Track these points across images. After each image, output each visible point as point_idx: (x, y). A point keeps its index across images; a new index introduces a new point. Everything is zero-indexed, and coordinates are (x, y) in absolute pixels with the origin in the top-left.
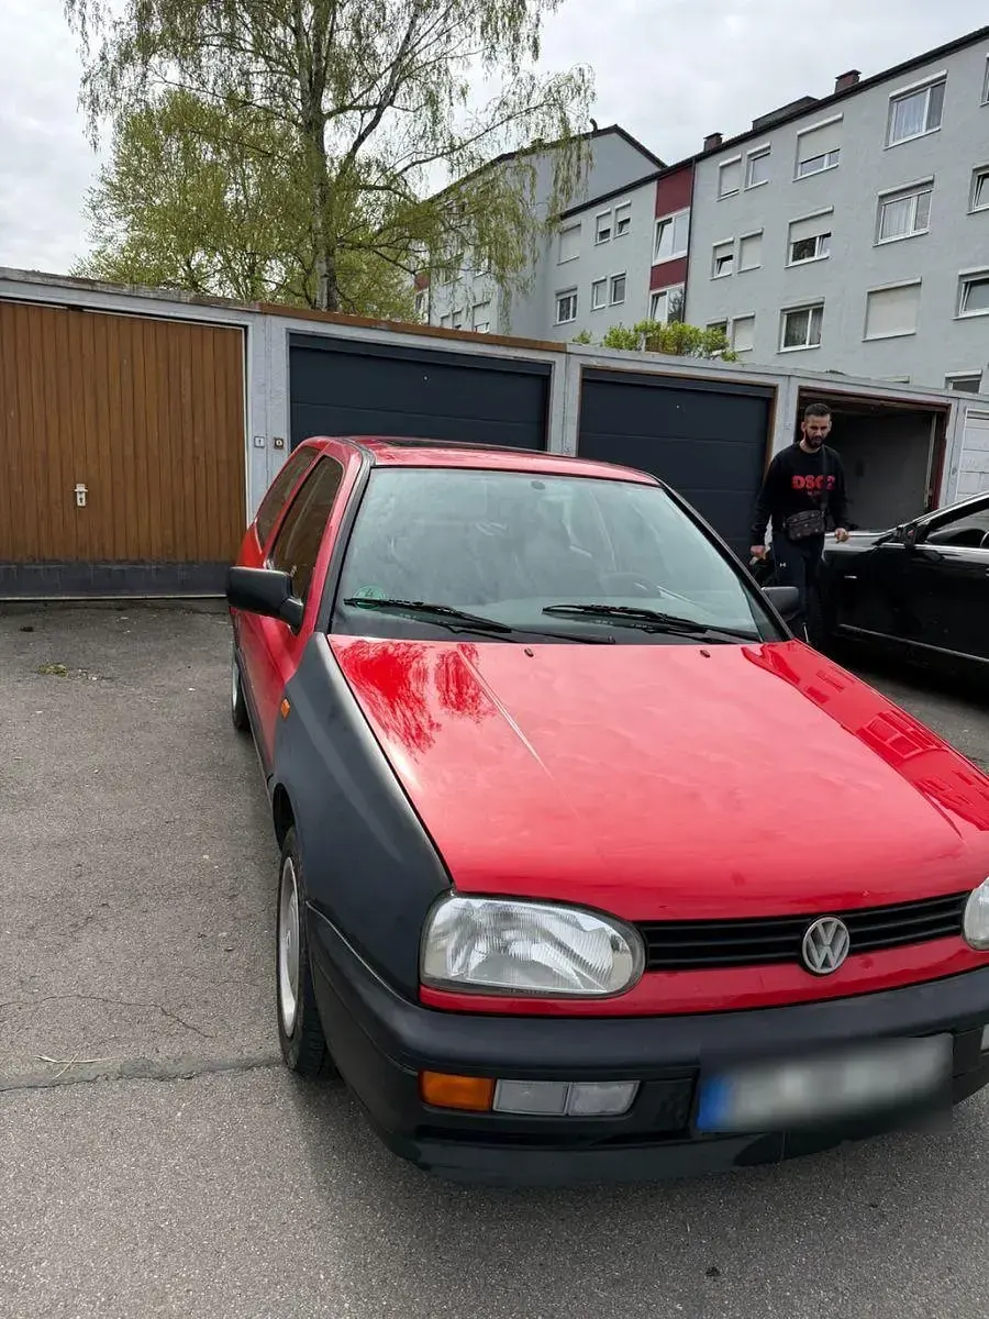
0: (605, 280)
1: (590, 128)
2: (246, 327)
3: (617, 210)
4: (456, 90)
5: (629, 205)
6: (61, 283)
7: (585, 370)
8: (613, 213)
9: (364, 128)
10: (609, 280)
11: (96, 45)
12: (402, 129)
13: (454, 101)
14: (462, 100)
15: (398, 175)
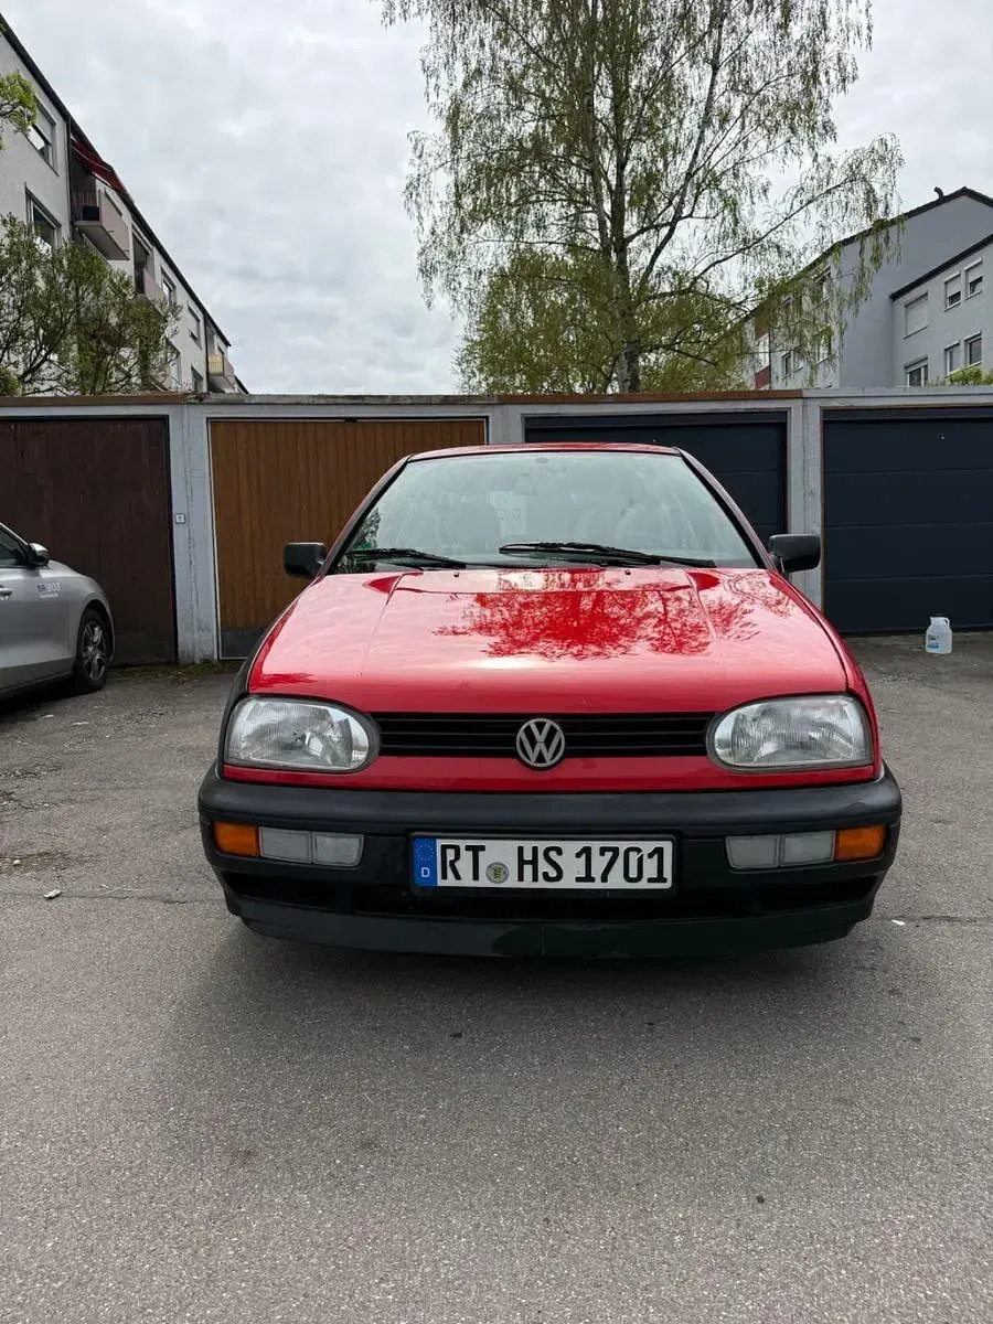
0: (958, 344)
1: (936, 197)
2: (487, 418)
3: (967, 271)
4: (758, 188)
5: (980, 263)
6: (339, 401)
7: (826, 412)
8: (963, 274)
9: (660, 241)
10: (962, 343)
11: (428, 224)
12: (700, 235)
13: (756, 200)
14: (763, 198)
15: (699, 277)
